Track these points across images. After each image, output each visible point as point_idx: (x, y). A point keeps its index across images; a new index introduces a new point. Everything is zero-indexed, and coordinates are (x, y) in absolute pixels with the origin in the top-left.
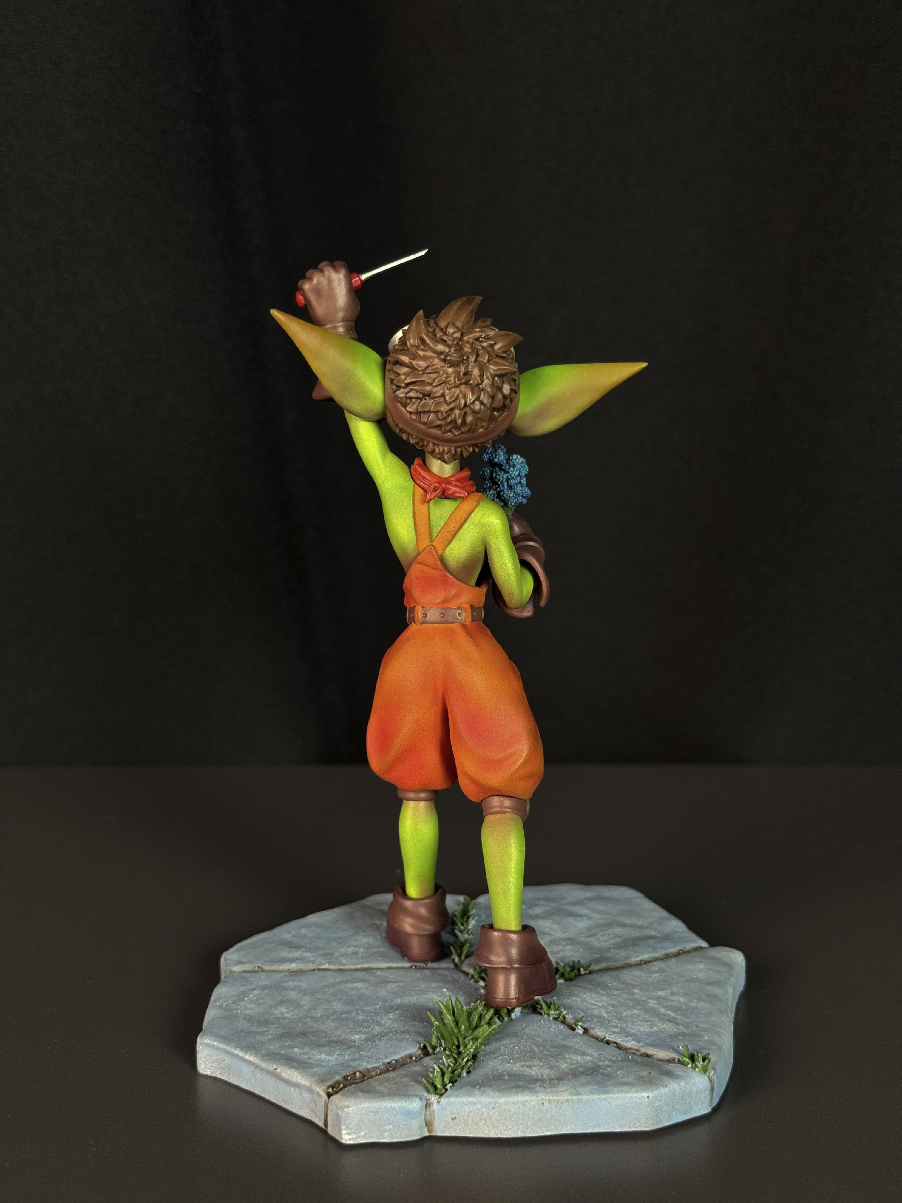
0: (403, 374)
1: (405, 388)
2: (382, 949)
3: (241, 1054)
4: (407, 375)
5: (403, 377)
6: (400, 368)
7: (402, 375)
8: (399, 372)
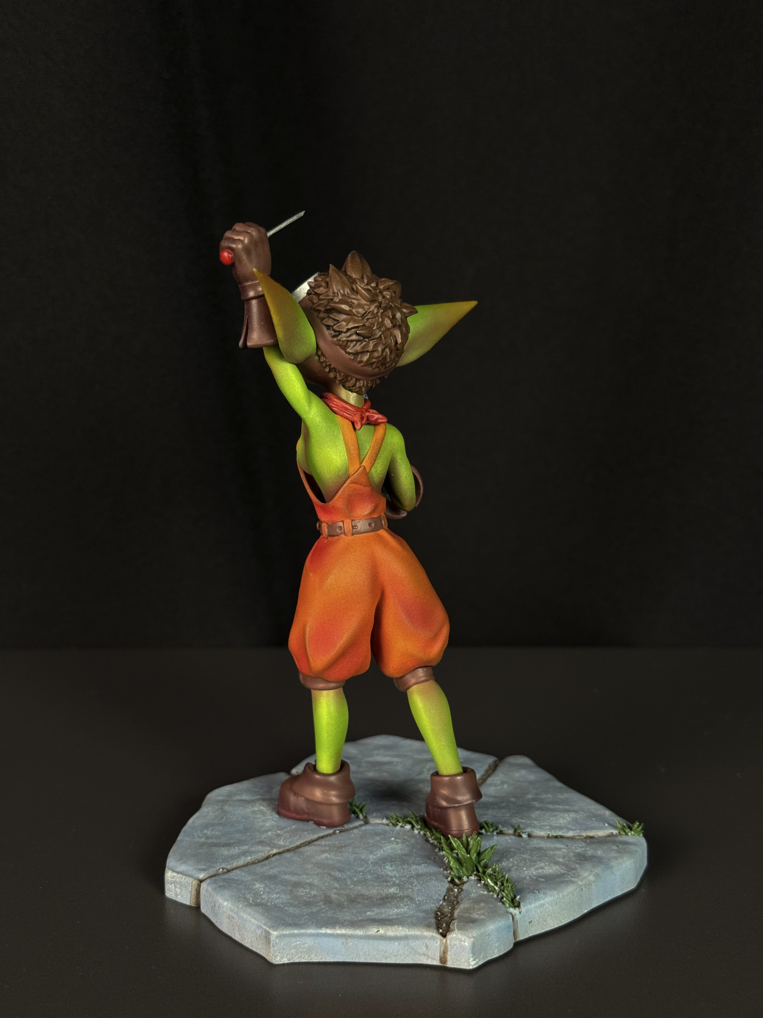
0: (344, 320)
1: (346, 332)
2: (294, 826)
3: (329, 931)
4: (348, 322)
5: (344, 323)
6: (338, 315)
7: (342, 321)
8: (338, 319)
